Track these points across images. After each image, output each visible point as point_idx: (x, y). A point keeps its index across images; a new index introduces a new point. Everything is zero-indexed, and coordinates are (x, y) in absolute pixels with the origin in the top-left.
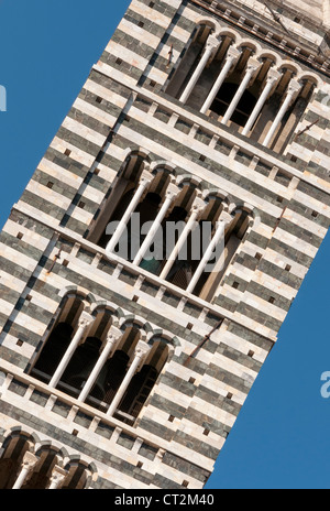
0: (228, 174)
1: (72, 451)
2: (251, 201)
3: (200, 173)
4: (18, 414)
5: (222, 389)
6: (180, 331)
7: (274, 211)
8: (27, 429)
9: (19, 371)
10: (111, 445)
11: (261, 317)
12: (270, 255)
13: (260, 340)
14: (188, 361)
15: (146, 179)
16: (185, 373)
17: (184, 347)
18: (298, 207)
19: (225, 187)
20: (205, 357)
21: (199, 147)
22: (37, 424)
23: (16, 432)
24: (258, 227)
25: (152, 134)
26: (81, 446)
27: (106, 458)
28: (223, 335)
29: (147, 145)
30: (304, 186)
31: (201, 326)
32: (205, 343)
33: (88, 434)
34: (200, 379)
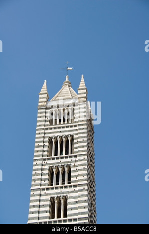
0: (66, 131)
1: (62, 195)
2: (72, 133)
3: (61, 134)
4: (50, 194)
5: (82, 167)
6: (70, 162)
7: (76, 132)
8: (53, 196)
9: (47, 187)
10: (68, 189)
11: (83, 151)
12: (79, 140)
13: (84, 155)
14: (74, 166)
15: (53, 140)
16: (75, 169)
17: (72, 164)
18: (80, 129)
19: (66, 134)
20: (77, 164)
21: (59, 130)
22: (54, 194)
23: (51, 198)
24: (75, 137)
25: (51, 133)
26: (63, 193)
27: (68, 192)
28: (78, 158)
29: (51, 135)
30: (79, 125)
31: (74, 159)
32: (76, 161)
33: (64, 190)
34: (78, 168)
